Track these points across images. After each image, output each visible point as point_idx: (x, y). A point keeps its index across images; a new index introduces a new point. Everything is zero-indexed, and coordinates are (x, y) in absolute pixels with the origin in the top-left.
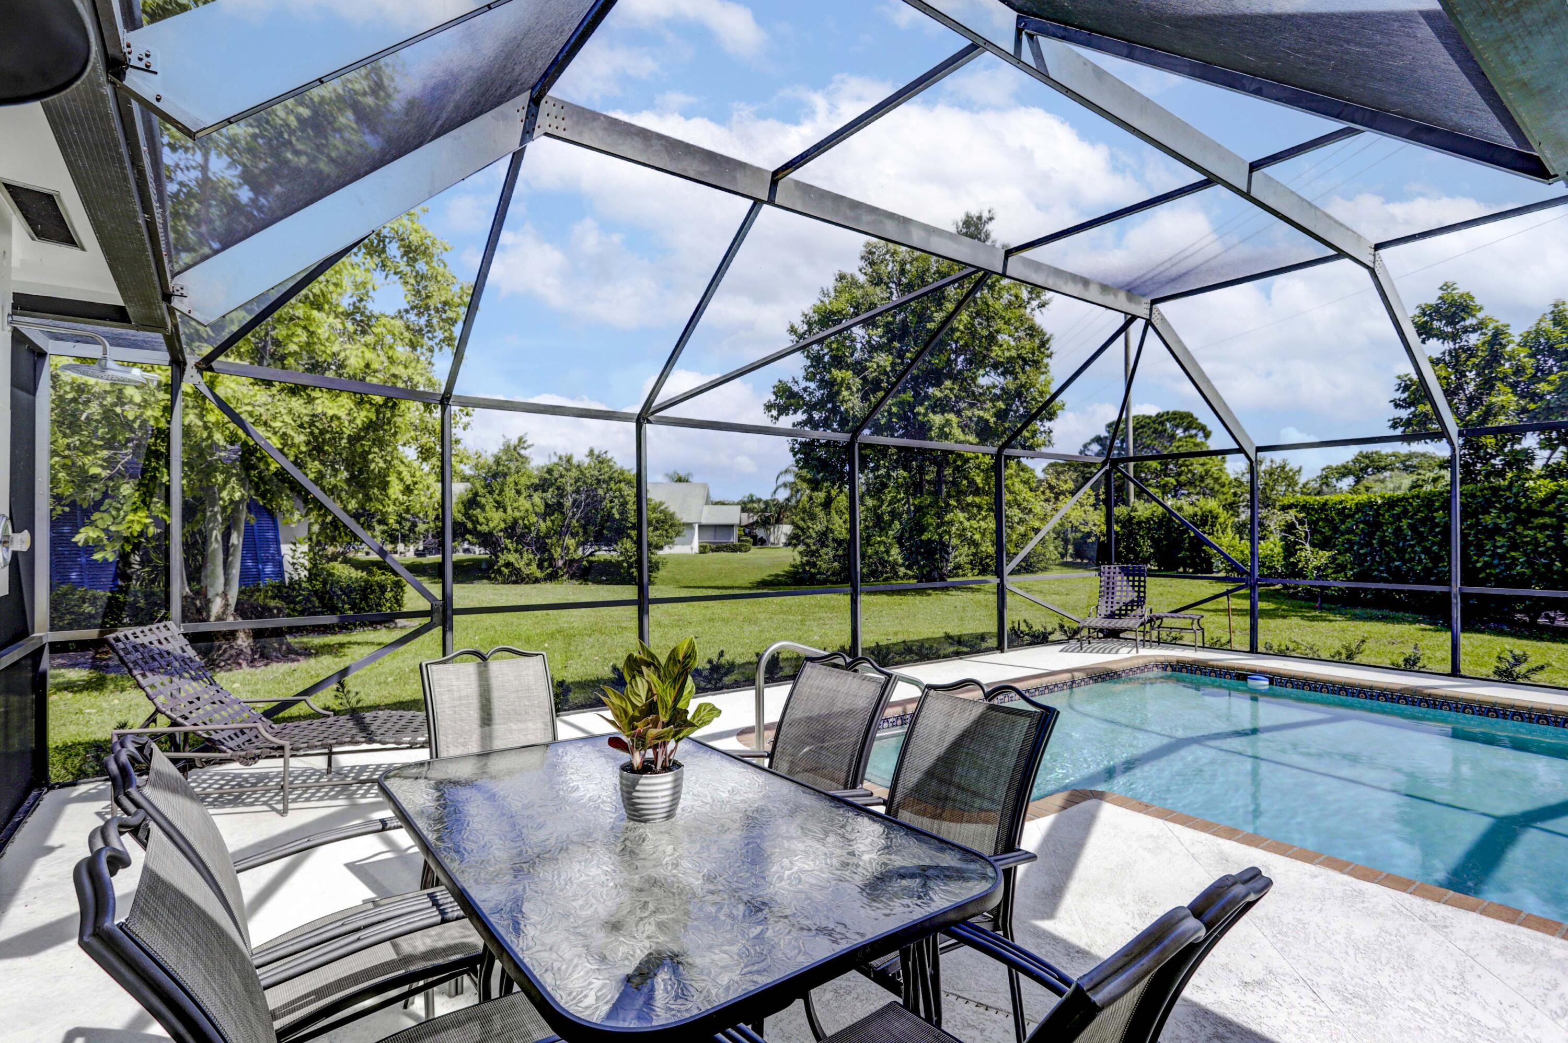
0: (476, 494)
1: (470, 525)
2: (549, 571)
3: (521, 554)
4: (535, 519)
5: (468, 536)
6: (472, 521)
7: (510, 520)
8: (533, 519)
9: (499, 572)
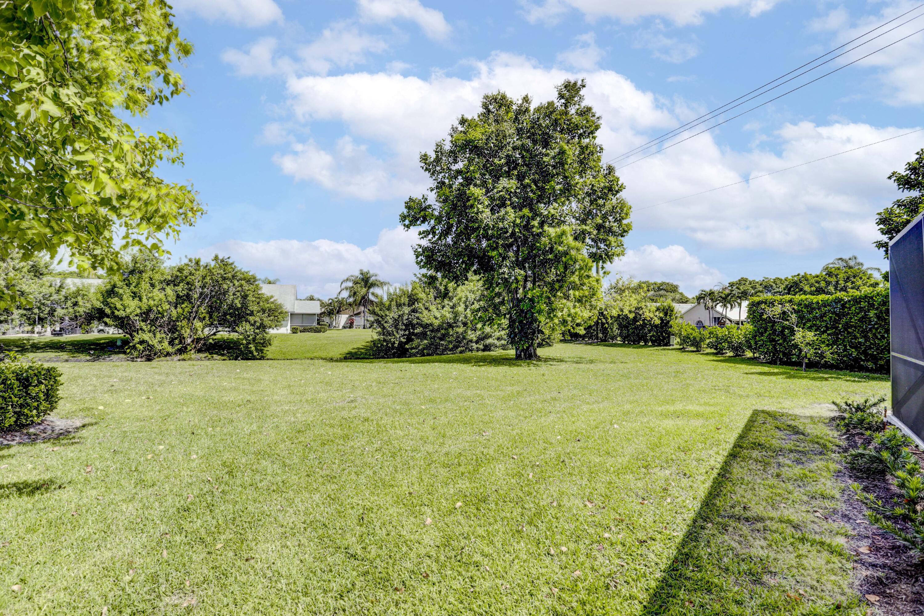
0: (114, 286)
1: (108, 311)
2: (179, 347)
3: (154, 334)
4: (168, 307)
5: (107, 320)
6: (110, 307)
7: (144, 307)
8: (166, 306)
9: (134, 347)
